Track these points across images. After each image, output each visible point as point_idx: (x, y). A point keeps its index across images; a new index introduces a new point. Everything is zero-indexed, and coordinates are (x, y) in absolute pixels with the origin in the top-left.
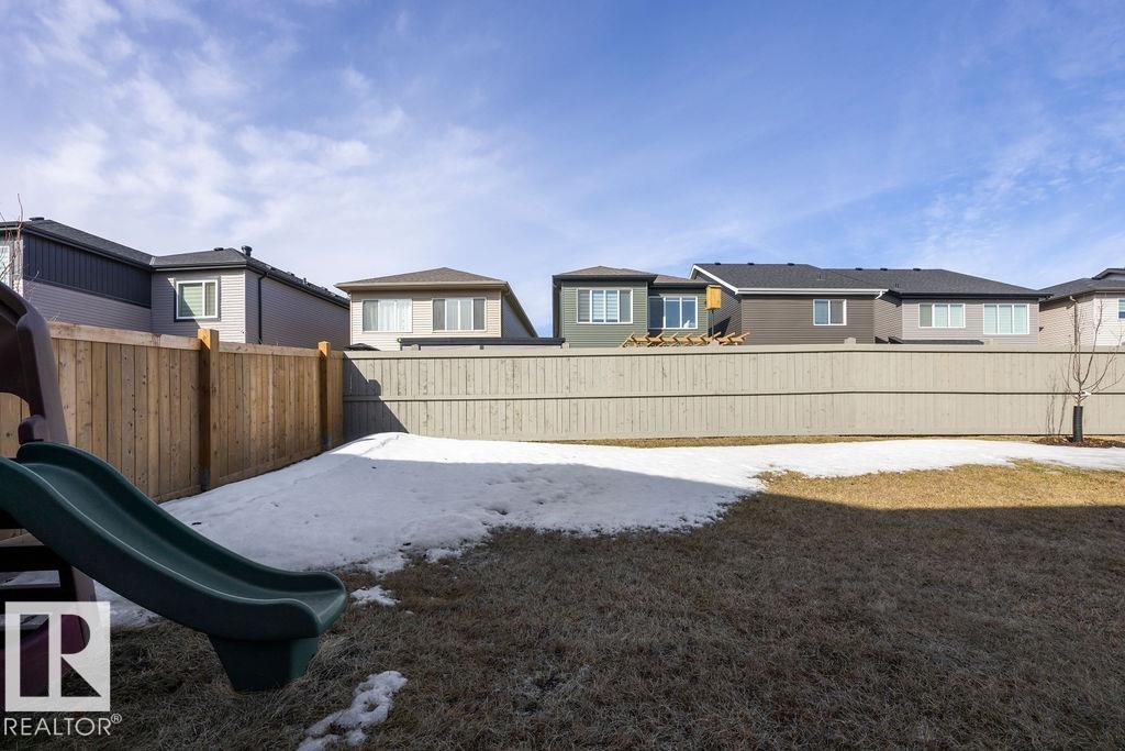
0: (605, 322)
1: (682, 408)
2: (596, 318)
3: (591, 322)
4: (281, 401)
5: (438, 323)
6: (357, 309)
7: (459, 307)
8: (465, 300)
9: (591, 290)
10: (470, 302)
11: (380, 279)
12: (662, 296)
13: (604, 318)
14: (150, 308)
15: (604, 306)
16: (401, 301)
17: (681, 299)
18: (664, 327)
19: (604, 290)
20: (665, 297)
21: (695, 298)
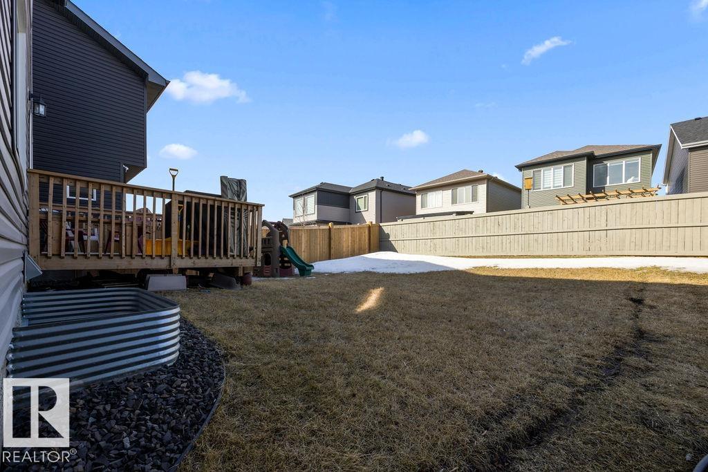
0: (552, 188)
1: (508, 241)
2: (545, 186)
3: (542, 190)
4: (353, 241)
5: (454, 201)
6: (419, 198)
7: (464, 191)
8: (467, 187)
9: (542, 169)
10: (469, 188)
11: (428, 183)
12: (605, 162)
13: (552, 185)
14: (349, 208)
15: (552, 178)
16: (437, 192)
17: (623, 162)
18: (608, 184)
19: (552, 168)
20: (609, 163)
21: (638, 159)
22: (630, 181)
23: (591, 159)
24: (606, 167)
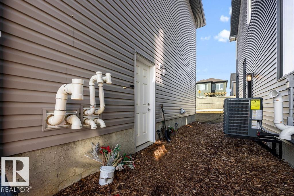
9: (200, 85)
13: (202, 89)
15: (202, 87)
17: (220, 84)
18: (216, 90)
19: (202, 84)
20: (216, 84)
21: (223, 84)
22: (221, 89)
23: (212, 83)
24: (215, 85)
